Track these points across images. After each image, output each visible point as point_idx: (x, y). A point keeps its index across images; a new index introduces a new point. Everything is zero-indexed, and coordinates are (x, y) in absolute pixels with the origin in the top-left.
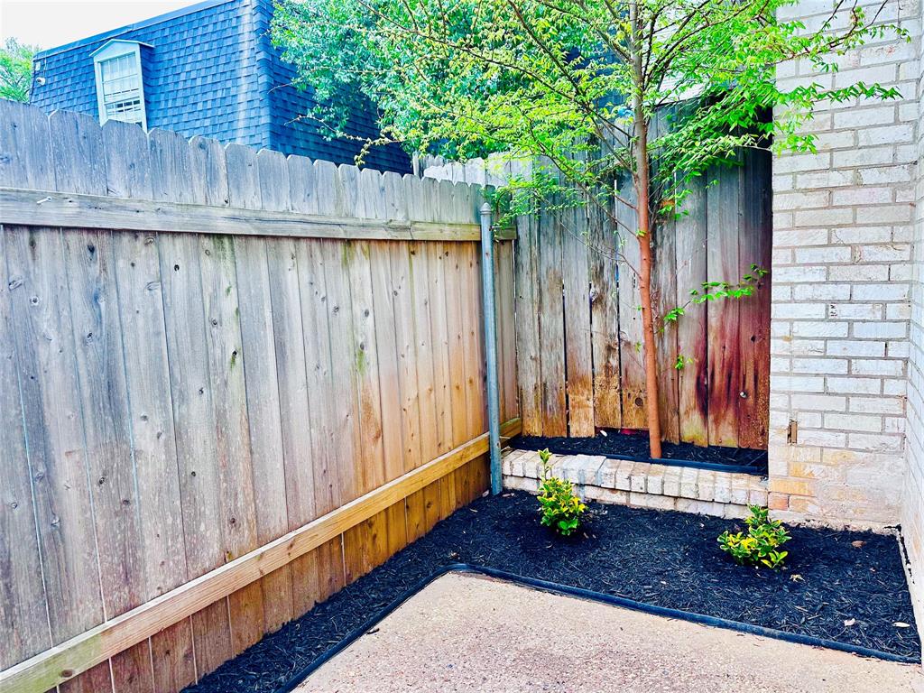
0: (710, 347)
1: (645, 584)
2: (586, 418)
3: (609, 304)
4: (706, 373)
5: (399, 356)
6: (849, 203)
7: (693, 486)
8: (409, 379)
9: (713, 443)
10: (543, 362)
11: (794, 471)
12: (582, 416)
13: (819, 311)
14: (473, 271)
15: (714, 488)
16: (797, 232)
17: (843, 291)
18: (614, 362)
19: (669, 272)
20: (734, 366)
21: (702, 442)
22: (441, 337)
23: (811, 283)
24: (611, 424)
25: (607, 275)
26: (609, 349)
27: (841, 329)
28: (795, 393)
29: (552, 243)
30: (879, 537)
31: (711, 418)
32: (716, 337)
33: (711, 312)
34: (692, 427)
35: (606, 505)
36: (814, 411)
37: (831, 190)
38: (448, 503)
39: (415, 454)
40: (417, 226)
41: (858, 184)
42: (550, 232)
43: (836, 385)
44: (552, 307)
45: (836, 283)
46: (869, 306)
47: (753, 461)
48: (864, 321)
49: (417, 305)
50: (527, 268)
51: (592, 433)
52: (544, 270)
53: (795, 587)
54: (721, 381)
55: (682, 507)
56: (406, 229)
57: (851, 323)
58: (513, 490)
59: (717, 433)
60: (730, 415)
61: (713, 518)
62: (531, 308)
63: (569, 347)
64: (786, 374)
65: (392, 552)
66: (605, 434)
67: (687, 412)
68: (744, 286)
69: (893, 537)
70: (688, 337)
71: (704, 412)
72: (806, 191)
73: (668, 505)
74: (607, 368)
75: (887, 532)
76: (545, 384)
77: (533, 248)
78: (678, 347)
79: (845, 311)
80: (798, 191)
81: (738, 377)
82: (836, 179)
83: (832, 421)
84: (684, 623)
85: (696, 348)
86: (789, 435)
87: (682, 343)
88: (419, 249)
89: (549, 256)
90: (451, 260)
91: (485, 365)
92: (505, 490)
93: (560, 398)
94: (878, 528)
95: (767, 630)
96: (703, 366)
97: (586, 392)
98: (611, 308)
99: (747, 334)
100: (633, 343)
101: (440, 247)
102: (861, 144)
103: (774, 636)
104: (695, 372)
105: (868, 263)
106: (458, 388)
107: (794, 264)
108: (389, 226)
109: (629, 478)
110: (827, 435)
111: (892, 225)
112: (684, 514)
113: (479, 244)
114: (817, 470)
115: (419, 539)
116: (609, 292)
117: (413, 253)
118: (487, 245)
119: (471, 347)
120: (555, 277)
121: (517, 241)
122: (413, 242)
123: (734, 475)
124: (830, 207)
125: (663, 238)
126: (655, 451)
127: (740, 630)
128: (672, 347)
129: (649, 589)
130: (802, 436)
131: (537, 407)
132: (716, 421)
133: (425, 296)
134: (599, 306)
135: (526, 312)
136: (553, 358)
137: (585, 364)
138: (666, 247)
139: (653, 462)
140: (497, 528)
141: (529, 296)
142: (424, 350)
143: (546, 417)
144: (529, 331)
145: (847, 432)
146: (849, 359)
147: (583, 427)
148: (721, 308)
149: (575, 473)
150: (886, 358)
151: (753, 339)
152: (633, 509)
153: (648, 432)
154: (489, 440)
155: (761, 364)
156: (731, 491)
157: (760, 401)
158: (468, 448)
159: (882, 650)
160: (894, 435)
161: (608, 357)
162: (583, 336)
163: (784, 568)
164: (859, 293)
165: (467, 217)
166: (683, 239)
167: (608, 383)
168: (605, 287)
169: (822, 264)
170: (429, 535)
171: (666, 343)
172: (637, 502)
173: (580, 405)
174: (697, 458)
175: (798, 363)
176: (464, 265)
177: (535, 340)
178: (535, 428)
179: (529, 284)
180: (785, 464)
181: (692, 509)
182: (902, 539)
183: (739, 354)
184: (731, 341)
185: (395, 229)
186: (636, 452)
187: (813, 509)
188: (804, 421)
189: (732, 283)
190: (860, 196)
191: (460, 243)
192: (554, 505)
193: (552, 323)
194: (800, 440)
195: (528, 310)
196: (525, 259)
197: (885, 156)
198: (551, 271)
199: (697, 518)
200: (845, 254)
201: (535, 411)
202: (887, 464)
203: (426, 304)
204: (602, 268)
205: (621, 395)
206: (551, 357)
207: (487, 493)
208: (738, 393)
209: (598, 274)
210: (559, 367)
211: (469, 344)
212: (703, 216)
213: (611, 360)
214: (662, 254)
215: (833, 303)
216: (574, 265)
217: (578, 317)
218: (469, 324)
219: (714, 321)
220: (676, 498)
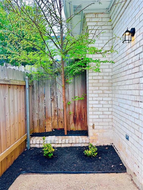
0: (76, 110)
1: (71, 167)
2: (50, 127)
3: (55, 101)
4: (75, 115)
5: (5, 116)
6: (102, 82)
7: (75, 140)
8: (8, 122)
9: (77, 130)
10: (40, 115)
11: (94, 134)
12: (49, 126)
13: (97, 102)
14: (24, 93)
15: (79, 140)
16: (93, 87)
17: (101, 99)
18: (56, 114)
19: (68, 94)
20: (80, 114)
21: (74, 130)
22: (16, 110)
23: (96, 97)
24: (55, 128)
25: (55, 94)
26: (55, 111)
27: (101, 106)
28: (94, 118)
29: (42, 87)
30: (109, 146)
31: (76, 124)
32: (77, 108)
33: (76, 102)
34: (73, 127)
35: (56, 148)
36: (97, 122)
37: (99, 80)
38: (17, 154)
39: (9, 142)
40: (11, 81)
41: (103, 79)
42: (42, 84)
43: (101, 116)
44: (42, 101)
45: (100, 97)
46: (106, 101)
47: (85, 133)
48: (105, 104)
49: (10, 101)
50: (36, 92)
51: (51, 131)
52: (40, 93)
53: (100, 160)
54: (78, 116)
55: (73, 145)
56: (8, 81)
57: (103, 104)
58: (33, 148)
59: (77, 127)
60: (80, 123)
61: (79, 147)
62: (37, 102)
63: (46, 111)
64: (92, 115)
65: (3, 173)
66: (54, 130)
67: (71, 124)
68: (82, 97)
69: (112, 146)
70: (71, 108)
71: (75, 123)
72: (95, 79)
73: (70, 145)
74: (55, 115)
75: (111, 145)
76: (40, 120)
77: (37, 88)
78: (70, 110)
79: (102, 102)
80: (93, 79)
81: (81, 115)
82: (99, 78)
83: (100, 124)
84: (82, 174)
85: (73, 110)
86: (93, 127)
87: (70, 109)
88: (11, 86)
89: (41, 90)
90: (19, 90)
91: (26, 116)
92: (31, 148)
93: (44, 123)
94: (109, 144)
95: (99, 172)
96: (74, 113)
97: (50, 121)
98: (56, 102)
99: (83, 107)
100: (60, 109)
101: (16, 86)
102: (104, 72)
103: (100, 173)
104: (73, 115)
105: (105, 93)
106: (20, 123)
107: (93, 93)
108: (4, 80)
109: (62, 140)
110: (100, 127)
111: (109, 87)
112: (73, 147)
113: (25, 86)
114: (98, 134)
115: (10, 167)
116: (55, 98)
117: (10, 88)
118: (27, 86)
119: (23, 112)
120: (43, 95)
121: (33, 86)
122: (10, 85)
123: (82, 136)
124: (99, 83)
125: (66, 87)
126: (66, 133)
127: (94, 173)
128: (68, 110)
129: (73, 167)
130: (95, 127)
131: (38, 125)
132: (77, 125)
133: (12, 99)
134: (53, 101)
135: (35, 103)
136: (42, 113)
137: (50, 114)
138: (67, 89)
139: (65, 136)
140: (32, 159)
141: (36, 99)
142: (12, 113)
143: (40, 128)
144: (36, 107)
145: (103, 126)
146: (103, 111)
147: (49, 129)
148: (78, 102)
149: (49, 141)
150: (109, 111)
151: (84, 108)
152: (62, 148)
153: (64, 129)
154: (27, 136)
155: (85, 113)
156: (82, 140)
157: (85, 120)
158: (22, 139)
159: (120, 171)
160: (110, 126)
161: (55, 113)
162: (49, 108)
163: (97, 156)
164: (104, 99)
165: (22, 80)
166: (70, 87)
167: (55, 118)
168: (54, 97)
169: (98, 93)
170: (12, 165)
171: (67, 109)
172: (63, 146)
173: (48, 124)
174: (74, 134)
175: (94, 112)
176: (22, 91)
177: (38, 109)
178: (37, 131)
179: (36, 96)
180: (92, 133)
181: (75, 145)
182: (114, 146)
183: (81, 111)
184: (80, 108)
185: (6, 81)
186: (62, 134)
187: (98, 142)
188: (95, 124)
189: (80, 97)
190: (104, 81)
191: (21, 85)
192: (47, 150)
193: (42, 105)
194: (95, 128)
195: (36, 102)
196: (35, 90)
197: (107, 74)
198: (42, 93)
199: (76, 147)
200: (101, 92)
201: (37, 127)
202: (110, 131)
203: (12, 101)
204: (54, 93)
205: (58, 121)
206: (41, 113)
207: (26, 149)
208: (81, 119)
209: (53, 94)
210: (43, 115)
211: (22, 111)
212: (74, 83)
213: (56, 113)
214: (66, 90)
215: (100, 101)
216: (47, 92)
217: (48, 104)
218: (22, 106)
219: (76, 104)
220: (71, 143)
